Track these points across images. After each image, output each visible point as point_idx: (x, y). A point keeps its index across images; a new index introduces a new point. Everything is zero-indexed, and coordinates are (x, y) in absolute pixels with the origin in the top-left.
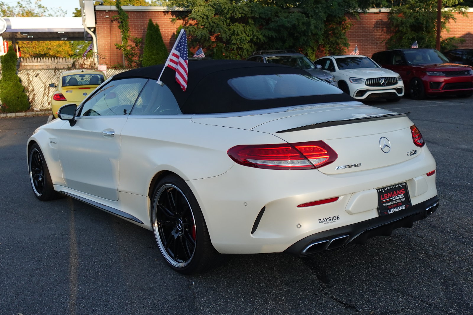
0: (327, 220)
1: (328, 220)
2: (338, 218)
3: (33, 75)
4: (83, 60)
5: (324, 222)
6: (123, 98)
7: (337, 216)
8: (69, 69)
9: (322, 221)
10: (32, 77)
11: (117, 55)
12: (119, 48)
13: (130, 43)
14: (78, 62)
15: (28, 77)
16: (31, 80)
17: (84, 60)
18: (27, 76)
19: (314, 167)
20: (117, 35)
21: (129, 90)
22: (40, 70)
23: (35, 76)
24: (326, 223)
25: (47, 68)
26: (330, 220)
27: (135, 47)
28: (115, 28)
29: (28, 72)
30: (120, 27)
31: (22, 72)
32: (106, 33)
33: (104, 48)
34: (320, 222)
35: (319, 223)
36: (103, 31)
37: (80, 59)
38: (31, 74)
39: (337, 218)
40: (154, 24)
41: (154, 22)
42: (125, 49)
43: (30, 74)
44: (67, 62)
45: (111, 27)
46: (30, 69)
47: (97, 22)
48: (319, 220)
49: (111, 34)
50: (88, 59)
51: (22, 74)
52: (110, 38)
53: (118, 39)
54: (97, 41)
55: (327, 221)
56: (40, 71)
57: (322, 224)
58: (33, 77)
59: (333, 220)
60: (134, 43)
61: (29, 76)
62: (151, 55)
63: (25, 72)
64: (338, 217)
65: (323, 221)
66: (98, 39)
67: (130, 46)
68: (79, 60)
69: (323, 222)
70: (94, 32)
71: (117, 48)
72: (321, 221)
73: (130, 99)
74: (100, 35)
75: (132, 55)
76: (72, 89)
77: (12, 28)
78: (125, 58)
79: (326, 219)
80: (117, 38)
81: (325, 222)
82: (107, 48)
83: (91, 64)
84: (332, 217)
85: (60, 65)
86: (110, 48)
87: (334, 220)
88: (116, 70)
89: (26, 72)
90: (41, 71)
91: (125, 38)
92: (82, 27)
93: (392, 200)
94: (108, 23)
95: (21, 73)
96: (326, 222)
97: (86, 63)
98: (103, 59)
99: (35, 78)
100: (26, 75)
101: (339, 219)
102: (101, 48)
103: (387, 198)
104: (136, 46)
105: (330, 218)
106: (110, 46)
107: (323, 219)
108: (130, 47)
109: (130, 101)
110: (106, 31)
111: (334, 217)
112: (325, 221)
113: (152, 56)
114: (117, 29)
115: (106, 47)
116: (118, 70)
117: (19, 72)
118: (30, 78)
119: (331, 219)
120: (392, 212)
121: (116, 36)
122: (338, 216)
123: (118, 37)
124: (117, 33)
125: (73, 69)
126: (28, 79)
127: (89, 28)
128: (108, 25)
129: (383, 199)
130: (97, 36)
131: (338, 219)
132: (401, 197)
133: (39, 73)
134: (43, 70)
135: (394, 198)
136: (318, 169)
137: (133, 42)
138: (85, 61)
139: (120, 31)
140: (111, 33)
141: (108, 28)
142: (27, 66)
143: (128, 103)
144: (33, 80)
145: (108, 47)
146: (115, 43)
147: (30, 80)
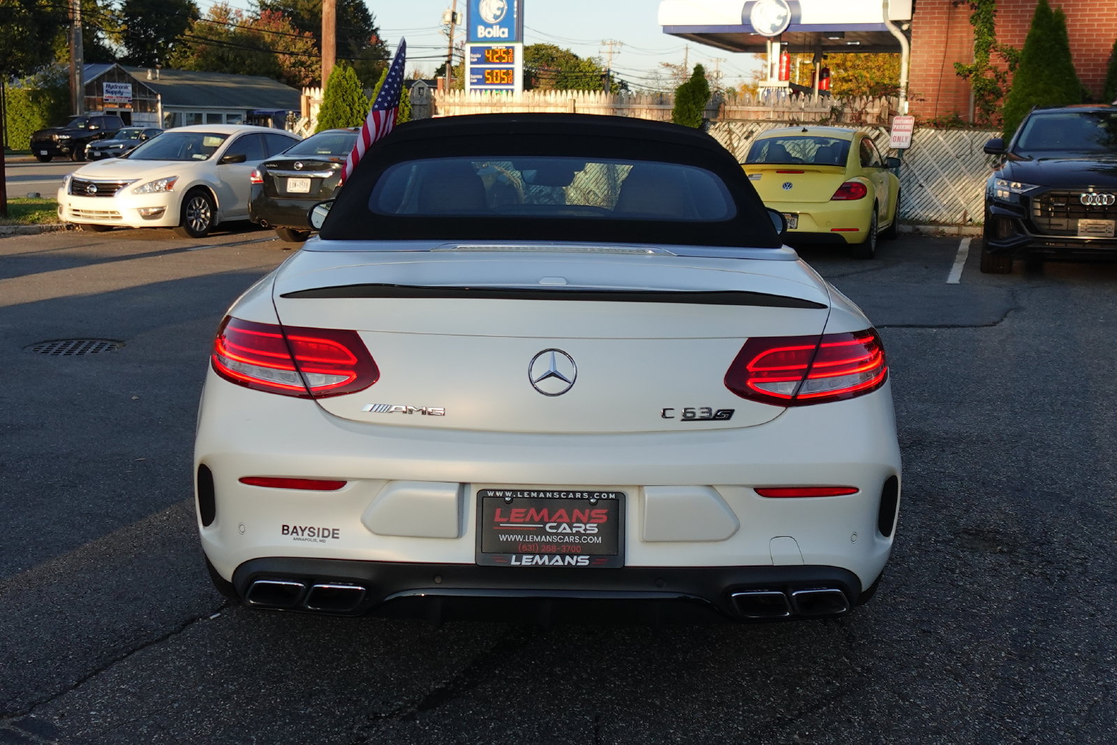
0: (303, 531)
1: (307, 532)
2: (335, 536)
3: (740, 135)
4: (863, 102)
5: (295, 535)
6: (945, 202)
7: (334, 530)
8: (824, 122)
9: (291, 530)
10: (737, 137)
11: (957, 91)
12: (964, 74)
13: (995, 60)
14: (851, 107)
15: (730, 137)
16: (735, 145)
17: (866, 104)
18: (728, 136)
19: (310, 394)
20: (965, 39)
21: (966, 181)
22: (758, 124)
23: (745, 135)
24: (300, 539)
25: (779, 119)
26: (312, 534)
27: (1007, 72)
28: (960, 23)
29: (732, 126)
30: (973, 20)
31: (719, 127)
32: (935, 34)
33: (924, 74)
34: (286, 532)
35: (283, 533)
36: (928, 30)
37: (858, 100)
38: (737, 131)
39: (333, 533)
40: (1053, 10)
41: (1054, 6)
42: (977, 78)
43: (734, 133)
44: (824, 107)
45: (951, 19)
46: (735, 121)
47: (917, 6)
48: (284, 526)
49: (947, 38)
50: (877, 101)
51: (718, 130)
52: (943, 49)
53: (965, 52)
54: (911, 54)
55: (303, 535)
56: (757, 126)
57: (289, 538)
58: (740, 139)
59: (318, 536)
60: (1006, 62)
61: (733, 137)
62: (1029, 94)
63: (724, 126)
64: (335, 532)
65: (293, 532)
66: (914, 52)
67: (994, 69)
68: (855, 102)
69: (291, 534)
70: (907, 34)
71: (958, 74)
72: (287, 530)
73: (964, 205)
74: (919, 41)
75: (998, 94)
76: (763, 170)
77: (803, 22)
78: (975, 102)
79: (300, 527)
80: (961, 48)
81: (298, 535)
82: (932, 73)
83: (881, 114)
84: (319, 529)
85: (809, 112)
86: (940, 73)
87: (323, 536)
88: (939, 131)
89: (726, 126)
90: (760, 126)
91: (984, 47)
92: (881, 20)
93: (542, 532)
94: (945, 10)
95: (716, 129)
96: (300, 536)
97: (869, 110)
98: (919, 102)
99: (745, 140)
100: (726, 133)
101: (338, 538)
102: (917, 73)
103: (522, 520)
104: (1011, 71)
105: (312, 530)
106: (941, 68)
107: (295, 527)
108: (993, 72)
109: (964, 211)
110: (935, 30)
111: (324, 529)
112: (297, 533)
113: (1031, 97)
114: (966, 22)
115: (930, 70)
116: (944, 131)
117: (712, 126)
118: (733, 141)
119: (316, 532)
120: (524, 563)
121: (961, 42)
122: (338, 530)
123: (966, 44)
124: (965, 35)
125: (833, 124)
126: (728, 142)
127: (897, 23)
128: (945, 13)
129: (506, 520)
130: (912, 42)
131: (333, 537)
132: (585, 530)
133: (754, 130)
134: (765, 124)
135: (550, 527)
136: (319, 401)
137: (1005, 58)
138: (870, 104)
139: (973, 28)
140: (949, 35)
141: (943, 23)
142: (735, 111)
143: (958, 217)
144: (740, 145)
145: (934, 70)
146: (956, 60)
147: (733, 145)
